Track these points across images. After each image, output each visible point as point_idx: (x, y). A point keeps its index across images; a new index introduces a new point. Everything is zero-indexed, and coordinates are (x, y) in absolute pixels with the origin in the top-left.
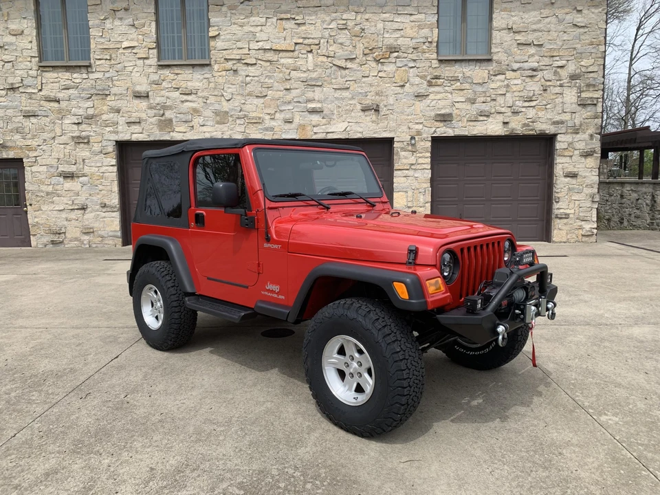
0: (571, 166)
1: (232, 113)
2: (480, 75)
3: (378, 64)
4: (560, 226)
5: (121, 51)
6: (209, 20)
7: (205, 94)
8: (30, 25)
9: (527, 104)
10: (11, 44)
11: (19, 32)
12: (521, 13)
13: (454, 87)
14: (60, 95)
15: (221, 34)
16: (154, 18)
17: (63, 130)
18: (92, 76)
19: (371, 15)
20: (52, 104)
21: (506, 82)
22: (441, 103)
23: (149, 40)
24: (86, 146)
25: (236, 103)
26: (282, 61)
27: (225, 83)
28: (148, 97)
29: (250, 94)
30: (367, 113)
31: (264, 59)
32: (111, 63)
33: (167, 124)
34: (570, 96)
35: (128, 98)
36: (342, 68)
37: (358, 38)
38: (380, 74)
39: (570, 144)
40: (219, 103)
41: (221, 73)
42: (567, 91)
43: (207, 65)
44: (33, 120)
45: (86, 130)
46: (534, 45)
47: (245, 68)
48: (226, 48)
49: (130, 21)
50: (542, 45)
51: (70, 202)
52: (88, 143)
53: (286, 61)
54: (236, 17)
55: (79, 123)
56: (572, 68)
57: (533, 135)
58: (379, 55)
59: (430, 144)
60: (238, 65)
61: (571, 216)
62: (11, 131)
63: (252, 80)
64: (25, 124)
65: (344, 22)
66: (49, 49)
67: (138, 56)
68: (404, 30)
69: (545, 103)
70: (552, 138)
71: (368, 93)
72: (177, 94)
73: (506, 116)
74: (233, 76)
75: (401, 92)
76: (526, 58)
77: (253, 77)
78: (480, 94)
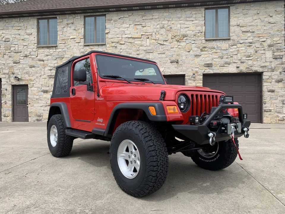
0: (271, 87)
2: (225, 46)
3: (178, 43)
4: (267, 116)
5: (69, 40)
6: (106, 26)
8: (35, 31)
9: (248, 58)
10: (27, 38)
11: (30, 34)
12: (243, 19)
13: (213, 51)
14: (44, 59)
15: (111, 31)
16: (83, 26)
17: (44, 73)
18: (57, 50)
19: (175, 22)
20: (41, 62)
21: (237, 49)
22: (207, 59)
23: (81, 35)
24: (53, 79)
26: (136, 42)
30: (173, 64)
31: (128, 42)
32: (65, 45)
34: (269, 55)
36: (162, 44)
37: (169, 32)
38: (179, 47)
39: (270, 76)
41: (109, 48)
42: (267, 52)
43: (104, 45)
44: (33, 69)
45: (54, 72)
46: (250, 32)
47: (120, 45)
48: (112, 37)
49: (73, 28)
50: (254, 32)
51: (45, 103)
53: (138, 42)
54: (117, 25)
55: (51, 70)
56: (269, 42)
57: (251, 73)
58: (178, 38)
59: (202, 77)
60: (117, 44)
61: (272, 111)
62: (25, 73)
63: (123, 51)
64: (30, 70)
65: (163, 25)
66: (42, 40)
67: (76, 42)
68: (190, 28)
69: (256, 58)
70: (261, 74)
71: (173, 55)
73: (238, 64)
74: (115, 49)
75: (188, 54)
76: (246, 38)
77: (124, 49)
78: (225, 54)
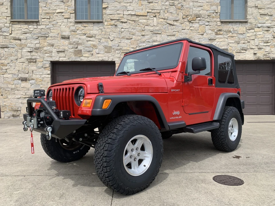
1: (114, 47)
2: (241, 29)
3: (190, 23)
5: (56, 14)
7: (100, 37)
9: (265, 44)
13: (228, 35)
14: (21, 37)
15: (109, 6)
17: (22, 55)
18: (39, 27)
20: (17, 41)
21: (255, 33)
22: (222, 43)
23: (70, 9)
24: (34, 64)
25: (116, 42)
26: (141, 21)
27: (110, 32)
28: (69, 38)
29: (123, 38)
31: (131, 20)
32: (50, 20)
33: (79, 52)
35: (58, 39)
36: (172, 25)
37: (180, 10)
38: (191, 28)
40: (107, 42)
41: (108, 26)
43: (101, 22)
44: (6, 49)
45: (35, 55)
46: (268, 15)
47: (121, 24)
48: (111, 13)
50: (272, 15)
51: (24, 94)
52: (35, 62)
53: (143, 21)
55: (31, 52)
57: (269, 60)
58: (191, 19)
60: (117, 22)
63: (124, 30)
64: (1, 52)
65: (173, 2)
66: (16, 13)
67: (65, 17)
68: (203, 7)
69: (274, 44)
72: (85, 37)
73: (254, 50)
74: (115, 28)
75: (202, 37)
76: (264, 21)
77: (125, 29)
78: (242, 39)
